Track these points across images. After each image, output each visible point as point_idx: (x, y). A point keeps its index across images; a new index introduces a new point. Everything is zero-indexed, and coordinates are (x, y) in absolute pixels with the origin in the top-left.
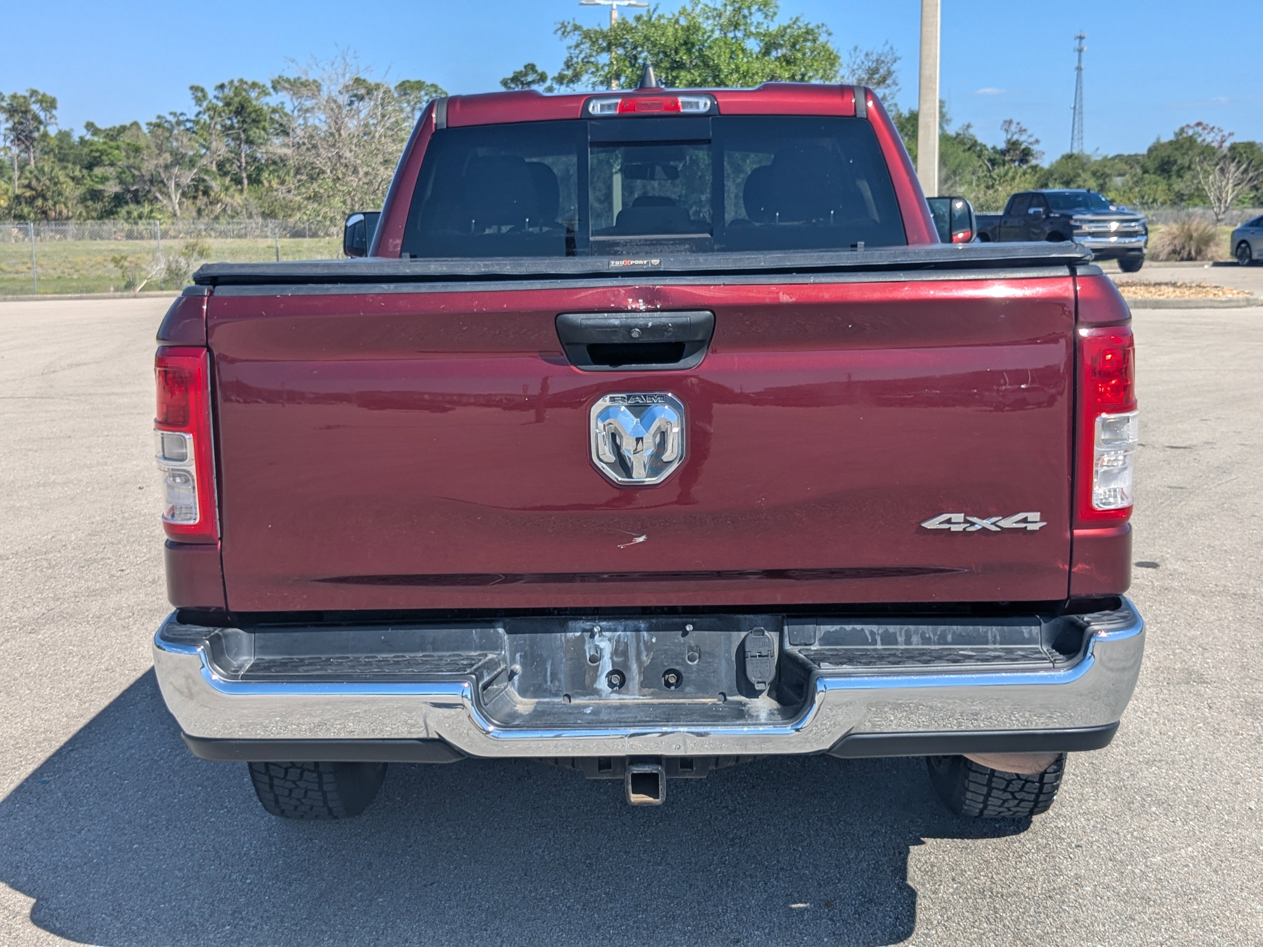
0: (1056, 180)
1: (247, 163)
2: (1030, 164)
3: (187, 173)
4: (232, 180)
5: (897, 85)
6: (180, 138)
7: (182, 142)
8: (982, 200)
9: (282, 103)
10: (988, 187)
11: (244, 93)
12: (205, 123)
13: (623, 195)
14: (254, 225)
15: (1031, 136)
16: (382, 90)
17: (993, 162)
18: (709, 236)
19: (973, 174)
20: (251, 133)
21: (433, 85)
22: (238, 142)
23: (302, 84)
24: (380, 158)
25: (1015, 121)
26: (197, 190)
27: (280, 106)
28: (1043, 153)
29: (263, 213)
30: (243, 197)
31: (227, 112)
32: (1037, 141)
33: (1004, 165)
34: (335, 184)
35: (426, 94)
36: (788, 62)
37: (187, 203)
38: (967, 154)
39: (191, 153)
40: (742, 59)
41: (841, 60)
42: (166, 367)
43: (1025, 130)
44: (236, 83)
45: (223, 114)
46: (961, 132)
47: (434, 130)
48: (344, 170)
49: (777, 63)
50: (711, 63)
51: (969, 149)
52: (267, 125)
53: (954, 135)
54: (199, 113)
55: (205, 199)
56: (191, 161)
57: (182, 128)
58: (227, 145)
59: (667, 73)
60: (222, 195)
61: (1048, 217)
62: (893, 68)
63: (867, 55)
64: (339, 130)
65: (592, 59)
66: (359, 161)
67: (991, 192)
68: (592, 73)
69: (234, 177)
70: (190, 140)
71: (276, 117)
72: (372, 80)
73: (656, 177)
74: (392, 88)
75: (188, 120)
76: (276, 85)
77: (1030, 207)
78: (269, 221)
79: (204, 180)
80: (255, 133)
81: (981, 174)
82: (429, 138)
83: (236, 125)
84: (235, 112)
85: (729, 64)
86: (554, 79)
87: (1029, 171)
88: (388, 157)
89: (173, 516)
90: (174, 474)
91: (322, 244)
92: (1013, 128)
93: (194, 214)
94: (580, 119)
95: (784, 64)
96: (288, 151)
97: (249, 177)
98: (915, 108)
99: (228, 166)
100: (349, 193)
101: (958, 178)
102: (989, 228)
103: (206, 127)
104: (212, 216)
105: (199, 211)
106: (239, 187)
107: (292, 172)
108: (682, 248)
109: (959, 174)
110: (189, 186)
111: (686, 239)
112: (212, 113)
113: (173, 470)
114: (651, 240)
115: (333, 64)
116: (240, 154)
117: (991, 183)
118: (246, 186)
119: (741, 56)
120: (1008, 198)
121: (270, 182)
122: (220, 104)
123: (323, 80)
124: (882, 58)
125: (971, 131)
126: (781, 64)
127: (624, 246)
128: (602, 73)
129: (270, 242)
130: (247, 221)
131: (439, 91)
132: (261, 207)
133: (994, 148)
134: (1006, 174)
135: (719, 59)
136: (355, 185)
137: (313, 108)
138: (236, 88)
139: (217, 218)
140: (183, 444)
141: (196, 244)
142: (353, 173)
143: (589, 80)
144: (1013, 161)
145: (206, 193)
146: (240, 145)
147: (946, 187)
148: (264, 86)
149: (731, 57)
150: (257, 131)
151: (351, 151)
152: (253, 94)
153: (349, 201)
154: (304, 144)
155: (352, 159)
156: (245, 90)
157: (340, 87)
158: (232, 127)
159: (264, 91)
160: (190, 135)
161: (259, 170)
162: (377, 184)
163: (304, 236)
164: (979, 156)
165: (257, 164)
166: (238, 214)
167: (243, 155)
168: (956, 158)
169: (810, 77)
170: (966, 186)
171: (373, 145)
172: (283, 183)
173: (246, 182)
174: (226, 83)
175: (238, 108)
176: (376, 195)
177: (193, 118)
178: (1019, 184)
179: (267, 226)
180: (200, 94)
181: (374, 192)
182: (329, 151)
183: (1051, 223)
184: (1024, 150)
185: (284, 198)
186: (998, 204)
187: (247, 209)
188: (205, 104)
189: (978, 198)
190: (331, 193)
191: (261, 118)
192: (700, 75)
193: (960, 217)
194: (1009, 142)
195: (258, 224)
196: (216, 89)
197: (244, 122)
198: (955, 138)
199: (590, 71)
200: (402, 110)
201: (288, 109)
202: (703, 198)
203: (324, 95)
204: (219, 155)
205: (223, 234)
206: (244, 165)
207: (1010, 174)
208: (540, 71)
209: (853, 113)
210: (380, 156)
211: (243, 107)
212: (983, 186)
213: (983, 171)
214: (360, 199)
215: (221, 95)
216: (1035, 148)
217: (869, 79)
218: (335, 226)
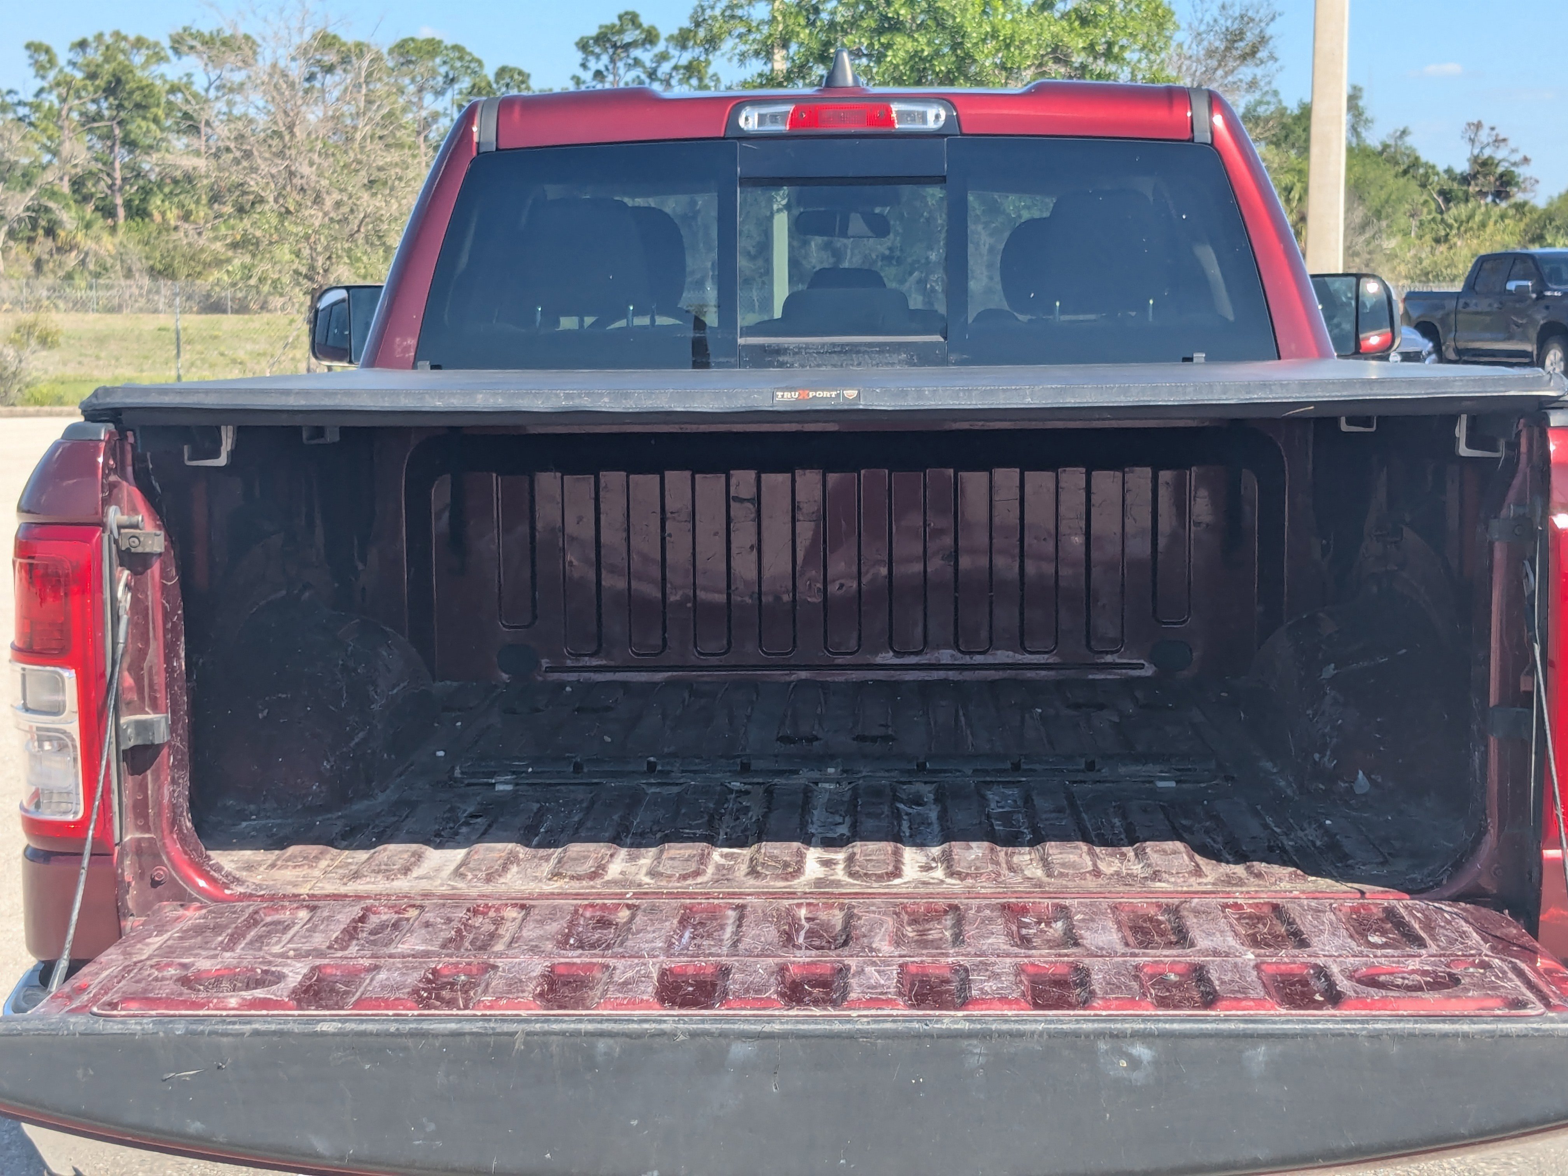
0: (1558, 228)
1: (124, 180)
2: (1512, 201)
3: (18, 196)
4: (97, 209)
5: (1276, 60)
6: (7, 134)
7: (10, 142)
8: (1426, 263)
9: (189, 75)
10: (1437, 241)
11: (121, 57)
12: (50, 108)
13: (790, 245)
14: (136, 291)
15: (1514, 151)
16: (368, 57)
17: (1447, 196)
18: (939, 338)
19: (1412, 216)
20: (132, 127)
21: (456, 48)
22: (109, 143)
23: (224, 43)
24: (363, 177)
25: (1486, 125)
26: (34, 228)
27: (185, 80)
28: (1537, 181)
29: (152, 268)
30: (117, 240)
31: (91, 89)
32: (1526, 160)
33: (1467, 200)
34: (282, 222)
35: (445, 63)
36: (1084, 22)
37: (17, 248)
38: (1402, 181)
39: (25, 161)
40: (1004, 15)
41: (1175, 18)
42: (33, 558)
43: (1504, 140)
44: (108, 39)
45: (83, 94)
46: (1391, 142)
47: (475, 154)
48: (298, 198)
49: (1064, 23)
50: (950, 22)
51: (1405, 172)
52: (160, 113)
53: (1380, 148)
54: (41, 91)
55: (49, 243)
56: (24, 175)
57: (10, 116)
58: (89, 148)
59: (871, 38)
60: (80, 237)
61: (1541, 297)
62: (1269, 32)
63: (1223, 7)
64: (291, 128)
65: (739, 12)
66: (325, 183)
67: (1443, 248)
68: (740, 36)
69: (101, 204)
70: (24, 138)
71: (178, 98)
72: (349, 37)
73: (850, 232)
74: (385, 51)
75: (20, 103)
76: (178, 44)
77: (1508, 279)
78: (162, 282)
79: (47, 210)
80: (139, 127)
81: (1425, 217)
82: (466, 166)
83: (106, 113)
84: (104, 91)
85: (980, 25)
86: (671, 38)
87: (1511, 212)
88: (375, 175)
89: (38, 806)
90: (42, 736)
91: (257, 325)
92: (1484, 136)
93: (30, 268)
94: (723, 138)
95: (1077, 23)
96: (201, 164)
97: (128, 204)
98: (1307, 100)
99: (90, 184)
100: (307, 237)
101: (1384, 223)
102: (1439, 314)
103: (52, 115)
104: (61, 273)
105: (38, 265)
106: (110, 221)
107: (204, 200)
108: (895, 358)
109: (1387, 217)
110: (20, 220)
111: (901, 344)
112: (63, 91)
113: (38, 729)
114: (843, 345)
115: (282, 10)
116: (112, 163)
117: (1443, 233)
118: (121, 221)
119: (1001, 10)
120: (1474, 260)
121: (163, 214)
122: (79, 75)
123: (264, 39)
124: (1250, 14)
125: (1409, 140)
126: (1071, 24)
127: (795, 354)
128: (758, 37)
129: (165, 320)
130: (123, 282)
131: (467, 58)
132: (147, 258)
133: (1449, 171)
134: (1470, 217)
135: (964, 17)
136: (317, 224)
137: (242, 85)
138: (108, 48)
139: (69, 277)
140: (58, 686)
141: (35, 325)
142: (315, 202)
143: (734, 48)
144: (1482, 194)
145: (50, 232)
146: (112, 148)
147: (1362, 238)
148: (156, 44)
149: (984, 12)
150: (144, 124)
151: (311, 164)
152: (138, 59)
153: (306, 252)
154: (228, 150)
155: (314, 178)
156: (123, 51)
157: (292, 51)
158: (98, 116)
159: (157, 54)
160: (25, 129)
161: (146, 193)
162: (357, 222)
163: (224, 312)
164: (1423, 186)
165: (141, 182)
166: (106, 269)
167: (117, 165)
168: (1382, 188)
169: (1122, 47)
170: (1399, 237)
171: (351, 154)
172: (186, 217)
173: (121, 212)
174: (90, 39)
175: (110, 82)
176: (355, 241)
177: (30, 99)
178: (1492, 235)
179: (158, 292)
180: (43, 58)
181: (352, 235)
182: (272, 164)
183: (1547, 308)
184: (1502, 176)
185: (190, 245)
186: (1455, 271)
187: (122, 261)
188: (52, 75)
189: (1421, 260)
190: (275, 237)
191: (151, 100)
192: (929, 43)
193: (1373, 307)
194: (1475, 160)
195: (141, 288)
196: (71, 50)
197: (120, 107)
198: (1381, 153)
199: (736, 33)
200: (401, 91)
201: (200, 83)
202: (933, 256)
203: (264, 63)
204: (75, 166)
205: (80, 306)
206: (119, 182)
207: (1478, 218)
208: (646, 25)
209: (1188, 136)
210: (363, 173)
211: (119, 81)
212: (1428, 238)
213: (1429, 213)
214: (326, 248)
215: (80, 60)
216: (1522, 172)
217: (1227, 49)
218: (281, 295)
